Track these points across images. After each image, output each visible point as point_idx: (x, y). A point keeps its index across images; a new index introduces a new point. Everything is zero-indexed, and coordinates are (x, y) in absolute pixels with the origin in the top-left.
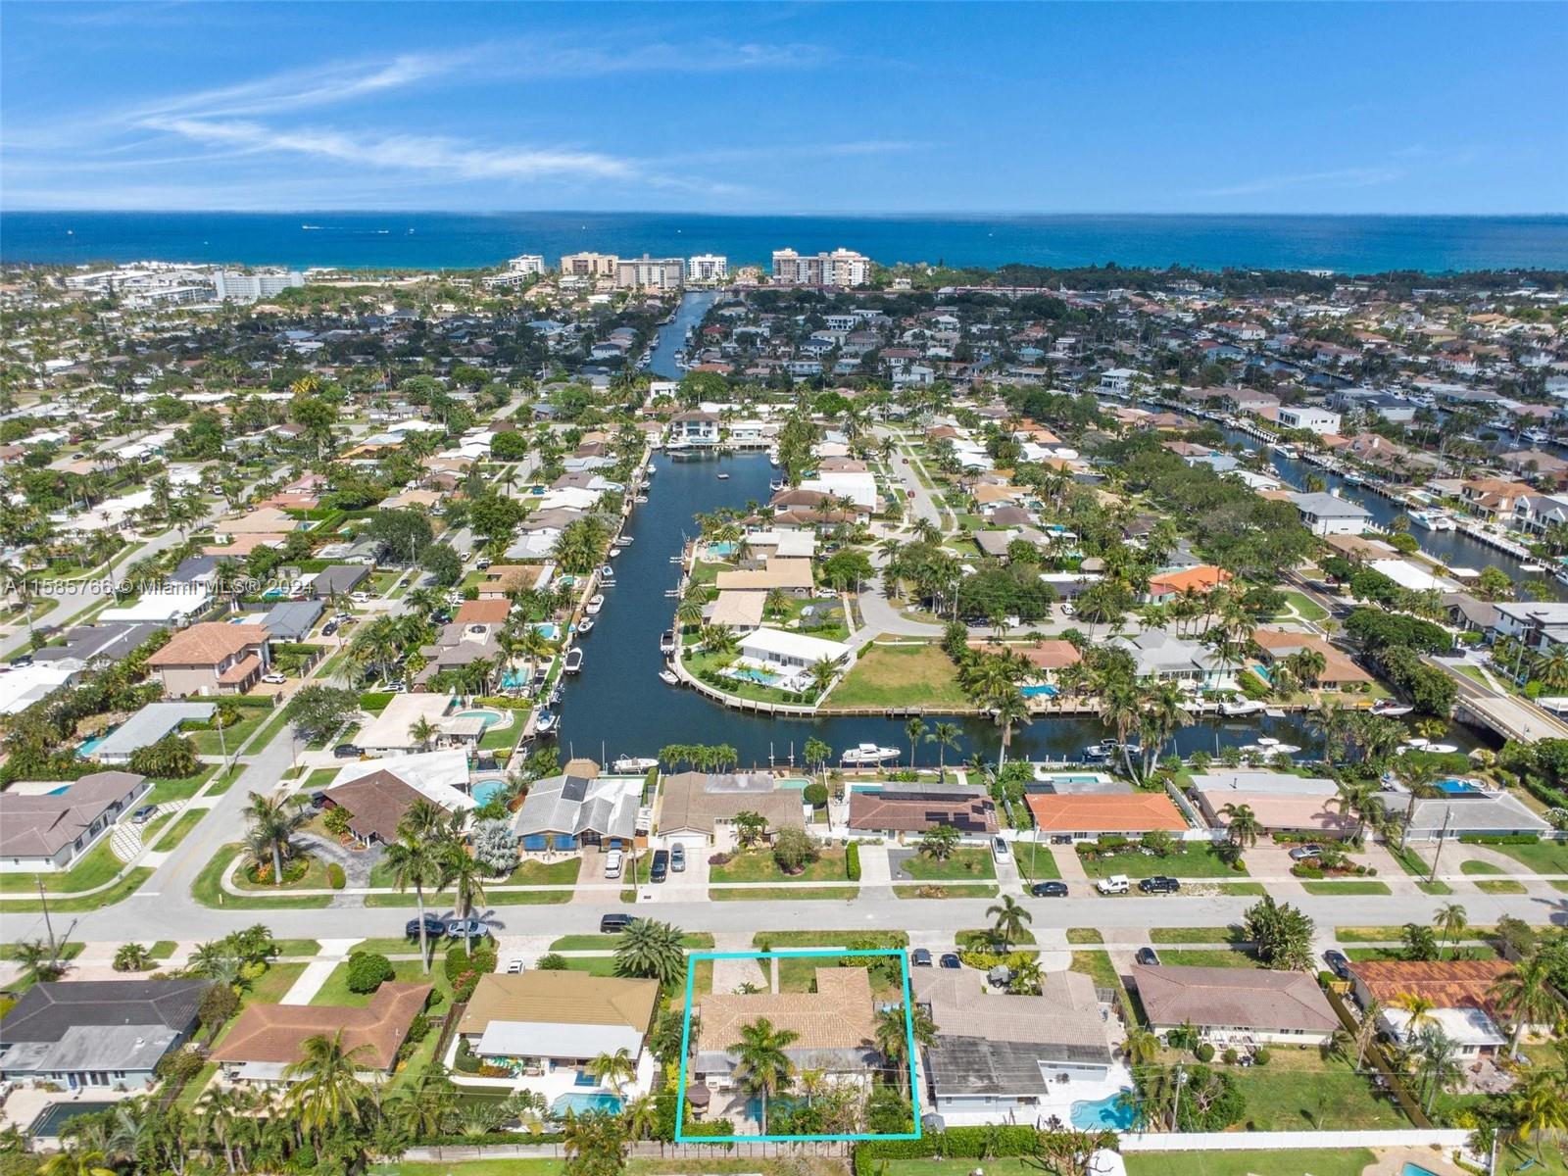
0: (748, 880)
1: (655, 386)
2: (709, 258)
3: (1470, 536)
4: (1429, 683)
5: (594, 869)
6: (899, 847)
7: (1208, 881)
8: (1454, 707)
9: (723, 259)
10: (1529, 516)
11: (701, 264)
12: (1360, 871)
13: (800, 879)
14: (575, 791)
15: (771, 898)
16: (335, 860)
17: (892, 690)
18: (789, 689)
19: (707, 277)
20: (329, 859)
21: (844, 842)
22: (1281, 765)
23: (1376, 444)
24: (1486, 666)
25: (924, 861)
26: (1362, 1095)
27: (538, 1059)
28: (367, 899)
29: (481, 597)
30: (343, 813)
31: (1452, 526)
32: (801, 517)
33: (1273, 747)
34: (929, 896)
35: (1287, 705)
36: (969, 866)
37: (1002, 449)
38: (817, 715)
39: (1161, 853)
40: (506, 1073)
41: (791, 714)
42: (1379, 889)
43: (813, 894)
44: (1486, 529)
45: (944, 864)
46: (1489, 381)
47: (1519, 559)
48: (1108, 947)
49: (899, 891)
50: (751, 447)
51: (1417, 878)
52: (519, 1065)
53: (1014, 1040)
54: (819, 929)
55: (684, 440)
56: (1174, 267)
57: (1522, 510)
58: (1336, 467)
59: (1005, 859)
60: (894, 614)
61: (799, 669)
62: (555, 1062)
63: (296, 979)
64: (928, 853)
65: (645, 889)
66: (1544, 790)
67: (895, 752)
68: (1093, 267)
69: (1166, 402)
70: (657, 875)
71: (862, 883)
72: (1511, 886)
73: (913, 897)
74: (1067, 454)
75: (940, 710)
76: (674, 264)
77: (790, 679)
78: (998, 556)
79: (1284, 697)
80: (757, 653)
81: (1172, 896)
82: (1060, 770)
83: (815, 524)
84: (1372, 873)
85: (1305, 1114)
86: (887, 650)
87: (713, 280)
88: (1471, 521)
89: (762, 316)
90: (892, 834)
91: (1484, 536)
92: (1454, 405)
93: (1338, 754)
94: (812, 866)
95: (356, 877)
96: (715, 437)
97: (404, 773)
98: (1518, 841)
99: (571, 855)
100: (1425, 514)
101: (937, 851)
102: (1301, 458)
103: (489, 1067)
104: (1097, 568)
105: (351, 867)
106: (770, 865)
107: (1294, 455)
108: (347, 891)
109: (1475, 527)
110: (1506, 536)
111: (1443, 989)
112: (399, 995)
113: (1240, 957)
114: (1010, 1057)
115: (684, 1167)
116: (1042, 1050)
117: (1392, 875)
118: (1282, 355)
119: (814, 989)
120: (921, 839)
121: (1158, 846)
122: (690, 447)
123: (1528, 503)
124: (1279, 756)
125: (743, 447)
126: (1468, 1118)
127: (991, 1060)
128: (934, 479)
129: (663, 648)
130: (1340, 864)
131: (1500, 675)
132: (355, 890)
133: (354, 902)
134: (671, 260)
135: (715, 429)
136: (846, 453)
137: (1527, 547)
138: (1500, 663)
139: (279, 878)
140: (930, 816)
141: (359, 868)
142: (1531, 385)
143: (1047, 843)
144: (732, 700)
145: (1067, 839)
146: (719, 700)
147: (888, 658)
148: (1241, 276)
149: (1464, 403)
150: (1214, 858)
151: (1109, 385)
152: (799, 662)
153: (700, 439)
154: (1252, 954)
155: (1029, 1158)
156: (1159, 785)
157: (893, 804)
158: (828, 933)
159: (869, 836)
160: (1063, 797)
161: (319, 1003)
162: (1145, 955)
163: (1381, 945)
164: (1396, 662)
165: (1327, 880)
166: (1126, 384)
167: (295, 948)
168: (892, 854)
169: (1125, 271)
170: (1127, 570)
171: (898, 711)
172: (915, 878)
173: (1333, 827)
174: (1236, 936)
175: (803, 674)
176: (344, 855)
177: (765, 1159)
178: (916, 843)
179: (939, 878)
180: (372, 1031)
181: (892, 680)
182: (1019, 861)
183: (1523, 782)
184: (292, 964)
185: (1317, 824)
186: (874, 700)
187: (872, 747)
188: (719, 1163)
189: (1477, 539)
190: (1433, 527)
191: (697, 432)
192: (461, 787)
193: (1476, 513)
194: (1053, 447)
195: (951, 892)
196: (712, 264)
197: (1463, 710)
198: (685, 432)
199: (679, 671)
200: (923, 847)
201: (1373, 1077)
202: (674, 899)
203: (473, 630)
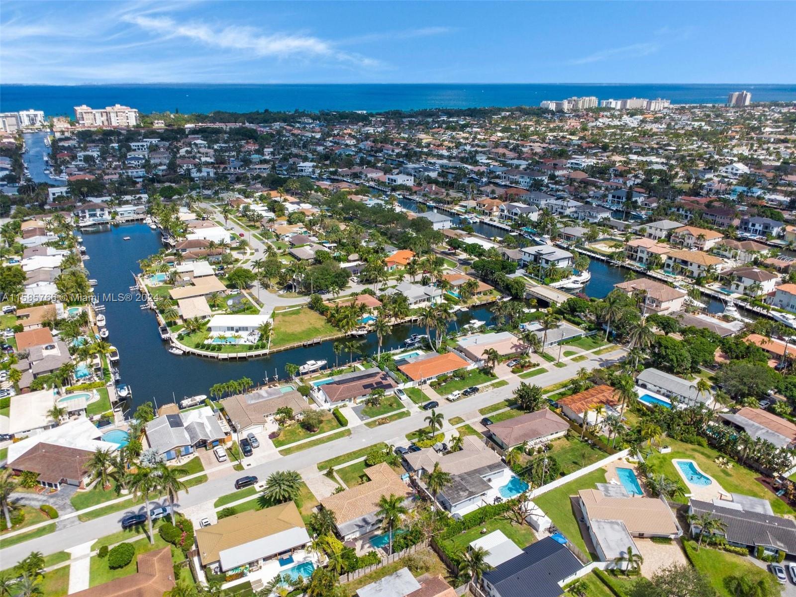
0: (294, 441)
1: (51, 190)
2: (32, 112)
3: (486, 224)
4: (516, 285)
5: (209, 459)
6: (355, 405)
7: (486, 384)
8: (525, 294)
9: (42, 113)
10: (506, 213)
11: (28, 116)
12: (534, 365)
13: (319, 433)
14: (175, 422)
15: (312, 446)
16: (41, 503)
17: (300, 333)
18: (248, 343)
19: (33, 124)
20: (37, 504)
21: (329, 410)
22: (482, 330)
23: (434, 189)
24: (525, 275)
25: (370, 408)
26: (588, 450)
27: (257, 561)
28: (80, 518)
29: (26, 329)
30: (29, 474)
31: (478, 220)
32: (197, 254)
33: (477, 323)
34: (383, 423)
35: (467, 305)
36: (391, 405)
37: (274, 207)
38: (270, 354)
39: (463, 378)
40: (242, 575)
41: (256, 356)
42: (543, 371)
43: (330, 439)
44: (491, 220)
45: (380, 407)
46: (454, 158)
47: (507, 230)
48: (467, 422)
49: (368, 425)
50: (133, 220)
51: (553, 363)
52: (246, 568)
53: (466, 471)
54: (345, 453)
55: (89, 221)
56: (296, 111)
57: (503, 211)
58: (421, 200)
59: (404, 397)
60: (274, 296)
61: (248, 332)
62: (265, 559)
63: (68, 576)
64: (370, 405)
65: (245, 461)
66: (573, 319)
67: (323, 362)
68: (258, 112)
69: (332, 177)
70: (248, 453)
71: (349, 426)
72: (582, 358)
73: (376, 426)
74: (306, 206)
75: (328, 338)
76: (12, 116)
77: (245, 339)
78: (307, 260)
79: (465, 302)
80: (219, 328)
81: (477, 394)
82: (399, 354)
83: (206, 257)
84: (538, 365)
85: (575, 463)
86: (284, 314)
87: (38, 125)
88: (483, 217)
89: (88, 145)
90: (350, 400)
91: (491, 223)
92: (447, 169)
93: (503, 320)
94: (321, 425)
95: (63, 508)
96: (107, 217)
97: (55, 441)
98: (575, 340)
99: (192, 457)
100: (466, 216)
101: (374, 402)
102: (404, 197)
103: (230, 576)
104: (357, 258)
105: (55, 504)
106: (301, 431)
107: (401, 197)
108: (62, 518)
109: (487, 220)
110: (499, 222)
111: (592, 401)
112: (155, 559)
113: (515, 412)
114: (469, 478)
115: (361, 581)
116: (479, 471)
117: (545, 364)
118: (368, 151)
119: (369, 480)
120: (364, 399)
121: (460, 375)
122: (95, 224)
123: (505, 208)
124: (481, 327)
125: (127, 221)
126: (625, 445)
127: (463, 483)
128: (248, 226)
129: (164, 336)
130: (527, 364)
131: (531, 278)
132: (68, 515)
133: (73, 522)
134: (9, 114)
135: (106, 212)
136: (195, 218)
137: (509, 226)
138: (530, 273)
139: (9, 525)
140: (365, 387)
141: (61, 503)
142: (471, 158)
143: (417, 386)
144: (222, 355)
145: (425, 382)
146: (213, 357)
147: (287, 319)
148: (328, 114)
149: (451, 168)
150: (482, 374)
151: (302, 170)
152: (245, 329)
153: (98, 219)
154: (520, 408)
155: (497, 517)
156: (444, 350)
157: (346, 385)
158: (350, 454)
159: (340, 404)
160: (414, 364)
161: (96, 583)
162: (485, 422)
163: (557, 392)
164: (500, 279)
165: (525, 372)
166: (311, 170)
167: (52, 560)
168: (354, 409)
169: (275, 114)
170: (371, 257)
171: (309, 343)
172: (371, 417)
173: (519, 350)
174: (511, 403)
175: (251, 334)
176: (45, 498)
177: (394, 562)
178: (362, 402)
179: (382, 414)
180: (153, 582)
181: (297, 329)
182: (410, 397)
183: (564, 318)
184: (58, 570)
185: (514, 350)
186: (294, 340)
187: (313, 362)
188: (376, 573)
189: (489, 225)
190: (471, 222)
191: (95, 215)
192: (99, 439)
193: (484, 213)
194: (298, 203)
195: (392, 419)
196: (36, 116)
197: (528, 294)
198: (87, 216)
199: (180, 347)
200: (367, 402)
201: (586, 441)
202: (264, 461)
203: (47, 348)
